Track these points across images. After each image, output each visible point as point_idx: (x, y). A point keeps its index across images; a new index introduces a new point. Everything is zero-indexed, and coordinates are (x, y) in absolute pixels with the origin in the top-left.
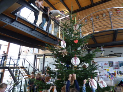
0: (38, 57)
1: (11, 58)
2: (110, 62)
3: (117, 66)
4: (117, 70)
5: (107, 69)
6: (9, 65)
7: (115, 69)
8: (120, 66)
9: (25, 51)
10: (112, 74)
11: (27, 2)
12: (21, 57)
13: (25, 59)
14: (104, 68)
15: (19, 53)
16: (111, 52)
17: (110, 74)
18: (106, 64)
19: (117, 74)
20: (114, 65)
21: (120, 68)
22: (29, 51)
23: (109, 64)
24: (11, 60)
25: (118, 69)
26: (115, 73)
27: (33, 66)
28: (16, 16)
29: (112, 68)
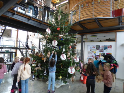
0: (42, 41)
1: (20, 41)
2: (98, 46)
3: (102, 49)
4: (101, 52)
5: (94, 51)
6: (19, 46)
7: (101, 51)
8: (105, 49)
9: (32, 35)
10: (98, 55)
11: (19, 3)
12: (28, 40)
13: (31, 42)
14: (92, 51)
15: (27, 36)
16: (104, 37)
17: (96, 55)
18: (94, 47)
19: (101, 55)
20: (100, 48)
21: (104, 51)
22: (34, 35)
23: (97, 47)
24: (20, 42)
25: (103, 51)
26: (100, 55)
27: (38, 49)
28: (15, 11)
29: (98, 50)
